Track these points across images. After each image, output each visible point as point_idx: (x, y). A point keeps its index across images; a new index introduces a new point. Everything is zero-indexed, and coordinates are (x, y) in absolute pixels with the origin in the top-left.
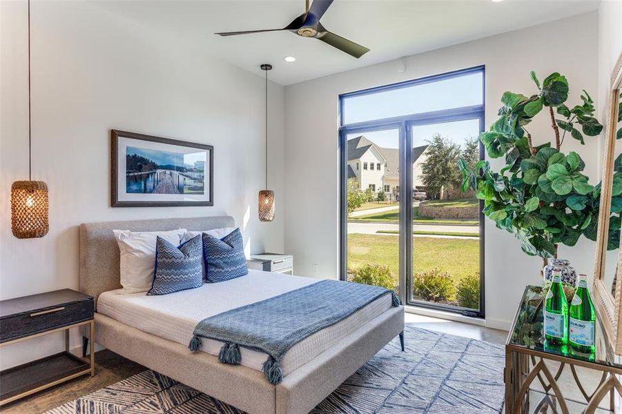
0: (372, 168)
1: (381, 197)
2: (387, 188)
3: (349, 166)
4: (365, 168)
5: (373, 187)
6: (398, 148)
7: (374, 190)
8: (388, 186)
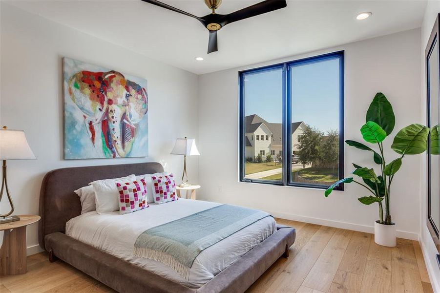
0: (262, 139)
1: (269, 159)
2: (273, 152)
3: (246, 137)
4: (258, 139)
5: (263, 152)
6: (282, 123)
7: (264, 154)
8: (274, 151)
